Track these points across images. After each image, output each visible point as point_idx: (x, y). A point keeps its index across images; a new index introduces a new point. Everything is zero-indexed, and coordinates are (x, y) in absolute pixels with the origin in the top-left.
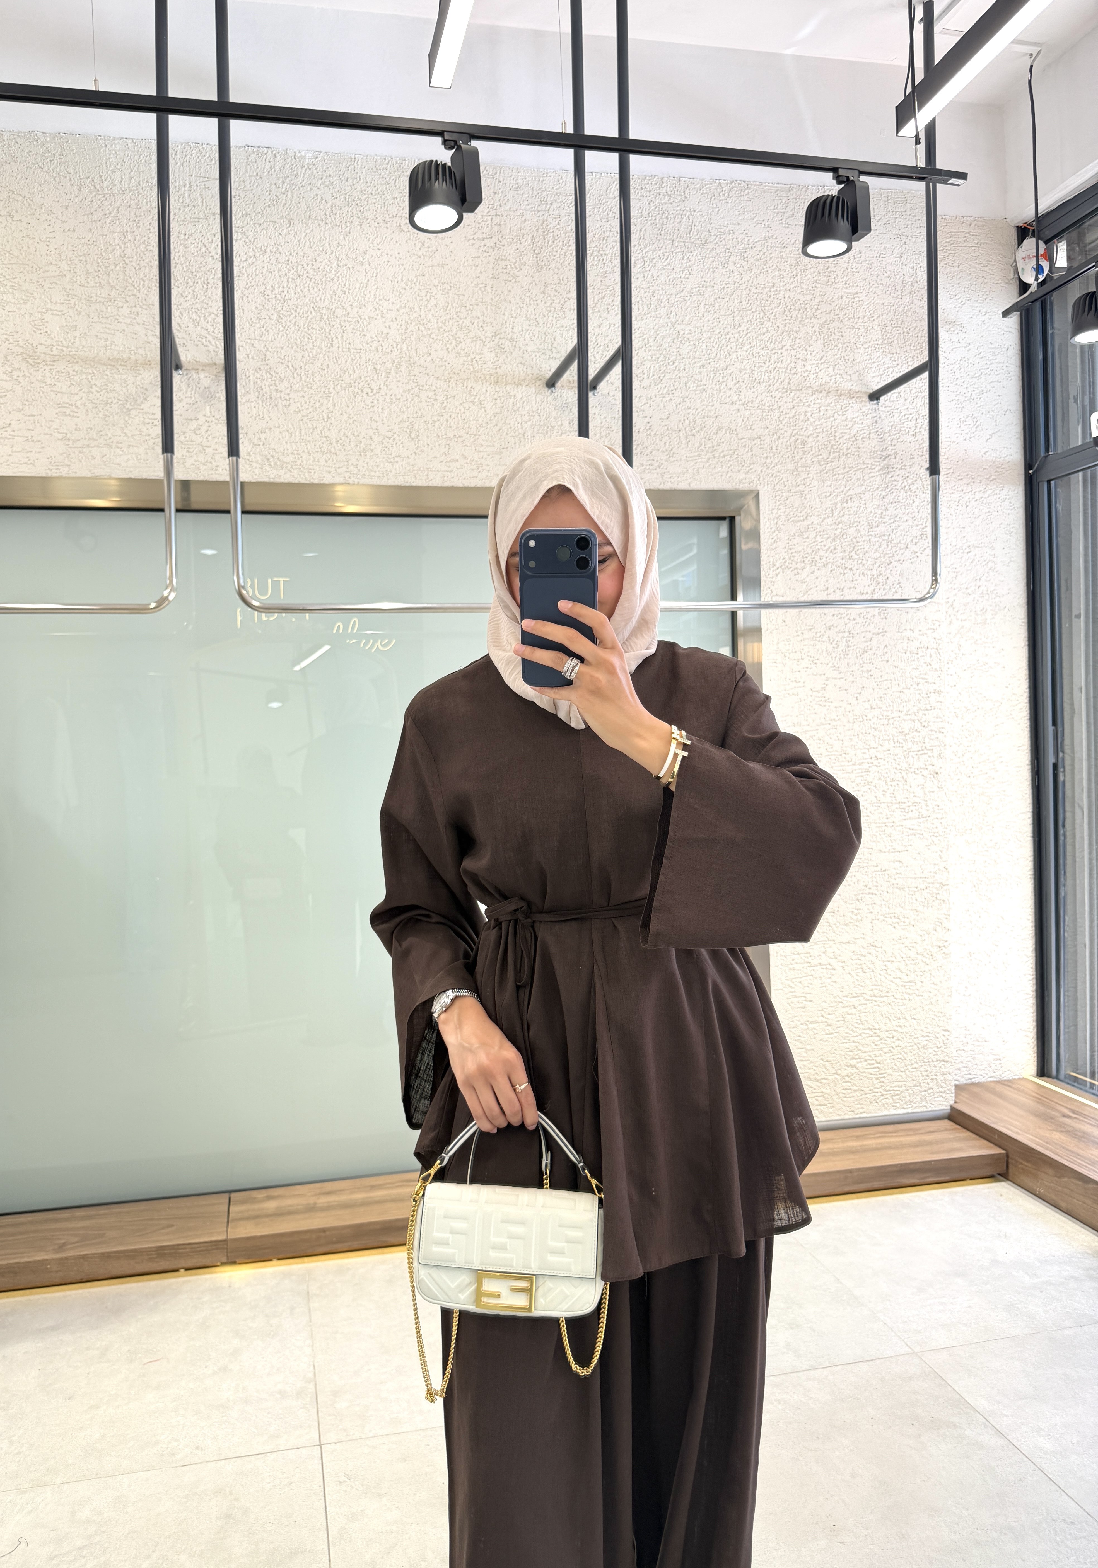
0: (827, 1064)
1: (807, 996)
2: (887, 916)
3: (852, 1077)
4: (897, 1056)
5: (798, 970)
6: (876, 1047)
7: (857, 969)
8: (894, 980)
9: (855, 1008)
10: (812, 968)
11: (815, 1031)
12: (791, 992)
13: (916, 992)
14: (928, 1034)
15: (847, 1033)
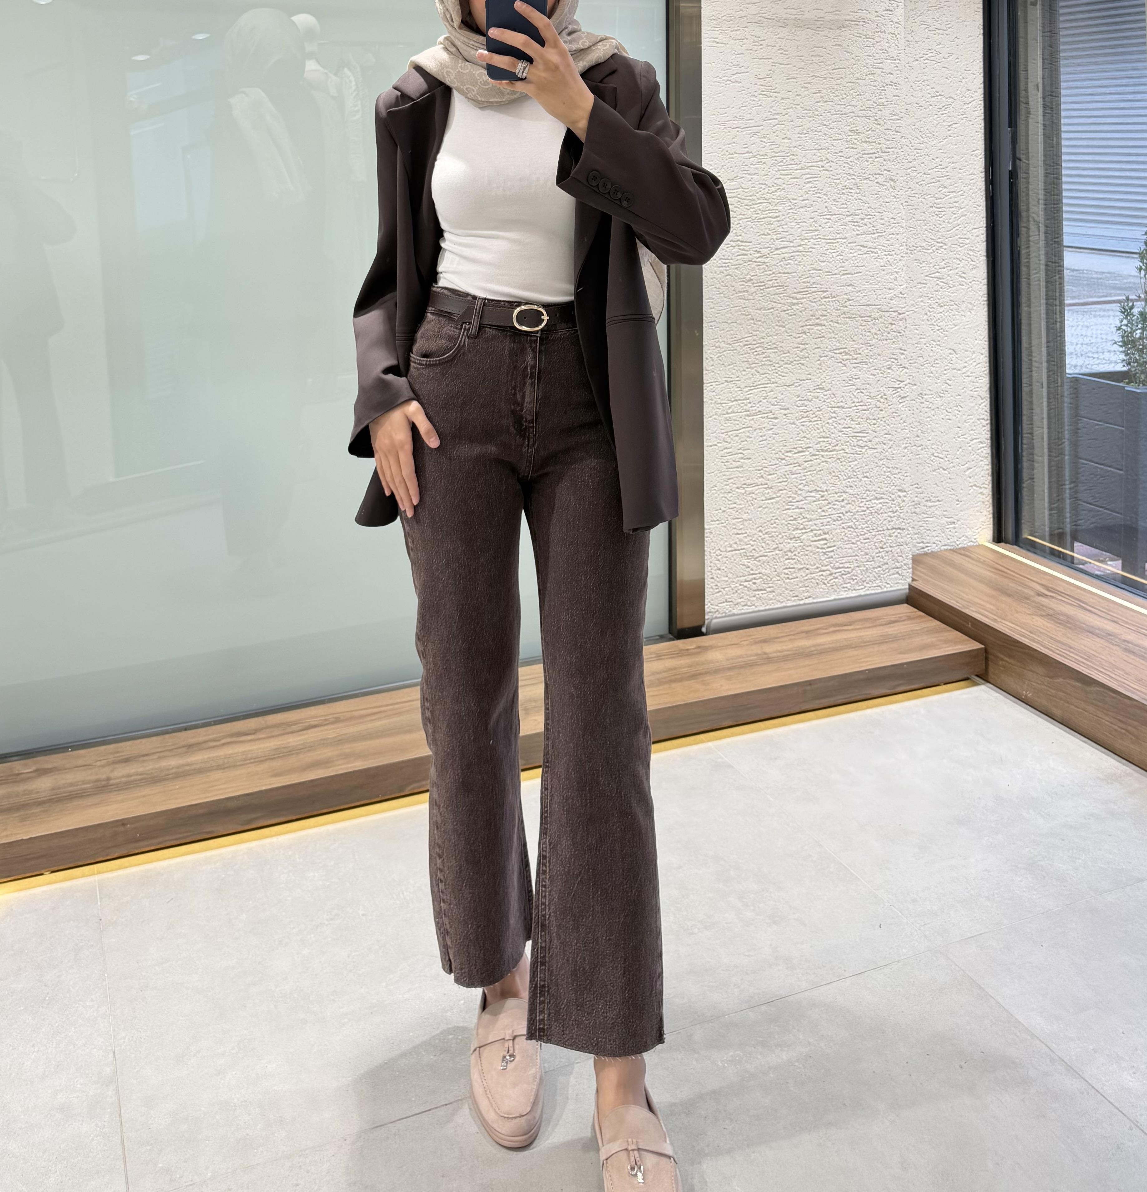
0: (766, 536)
1: (744, 452)
2: (837, 351)
3: (796, 553)
4: (848, 524)
5: (735, 420)
6: (823, 514)
7: (803, 417)
8: (844, 430)
9: (799, 466)
10: (752, 418)
11: (753, 495)
12: (726, 448)
13: (869, 444)
14: (882, 496)
15: (789, 497)
